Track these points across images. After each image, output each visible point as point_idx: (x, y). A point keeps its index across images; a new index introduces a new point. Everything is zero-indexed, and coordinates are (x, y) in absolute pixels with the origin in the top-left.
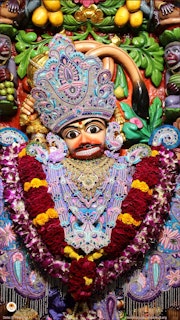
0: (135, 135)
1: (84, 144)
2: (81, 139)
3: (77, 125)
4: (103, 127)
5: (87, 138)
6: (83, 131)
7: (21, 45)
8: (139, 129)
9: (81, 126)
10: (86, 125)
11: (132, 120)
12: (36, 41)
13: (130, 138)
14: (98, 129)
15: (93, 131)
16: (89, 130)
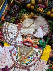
1: (28, 41)
2: (27, 40)
3: (28, 35)
5: (29, 40)
7: (21, 11)
9: (29, 36)
10: (30, 36)
11: (42, 40)
12: (25, 12)
15: (32, 39)
16: (30, 38)
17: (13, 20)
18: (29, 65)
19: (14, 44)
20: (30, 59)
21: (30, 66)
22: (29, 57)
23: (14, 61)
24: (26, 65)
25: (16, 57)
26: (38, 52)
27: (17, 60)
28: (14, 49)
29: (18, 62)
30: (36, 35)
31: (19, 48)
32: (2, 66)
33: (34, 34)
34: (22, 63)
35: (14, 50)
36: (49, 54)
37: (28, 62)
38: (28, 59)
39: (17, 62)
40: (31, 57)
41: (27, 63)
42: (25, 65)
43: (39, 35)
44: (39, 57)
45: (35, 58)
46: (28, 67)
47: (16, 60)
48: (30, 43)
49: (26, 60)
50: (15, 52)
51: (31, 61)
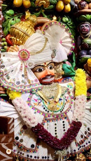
0: (69, 71)
1: (48, 75)
3: (43, 64)
4: (54, 66)
6: (46, 68)
9: (46, 65)
10: (48, 65)
11: (67, 63)
12: (14, 15)
16: (49, 68)
18: (64, 110)
20: (63, 101)
21: (66, 111)
22: (60, 99)
23: (43, 113)
24: (61, 112)
25: (43, 106)
26: (68, 86)
27: (46, 110)
28: (31, 97)
29: (48, 112)
30: (57, 59)
31: (39, 92)
32: (34, 123)
33: (53, 58)
35: (32, 99)
36: (85, 83)
37: (62, 106)
38: (60, 102)
39: (46, 112)
40: (62, 98)
41: (60, 108)
44: (72, 94)
46: (65, 114)
47: (44, 111)
49: (58, 104)
50: (36, 101)
51: (65, 104)
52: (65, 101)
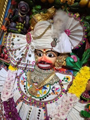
0: (71, 65)
4: (56, 55)
5: (45, 59)
6: (44, 54)
8: (74, 62)
9: (44, 52)
11: (72, 57)
13: (68, 65)
14: (53, 55)
15: (50, 56)
16: (48, 55)
17: (19, 28)
18: (45, 100)
19: (22, 66)
20: (47, 91)
22: (44, 88)
23: (22, 92)
24: (41, 100)
25: (25, 86)
27: (26, 91)
28: (22, 74)
34: (33, 96)
37: (44, 95)
38: (44, 90)
39: (25, 93)
40: (48, 87)
41: (41, 96)
42: (38, 100)
43: (63, 48)
45: (57, 89)
47: (24, 91)
48: (48, 64)
49: (40, 91)
51: (50, 94)
52: (51, 91)
